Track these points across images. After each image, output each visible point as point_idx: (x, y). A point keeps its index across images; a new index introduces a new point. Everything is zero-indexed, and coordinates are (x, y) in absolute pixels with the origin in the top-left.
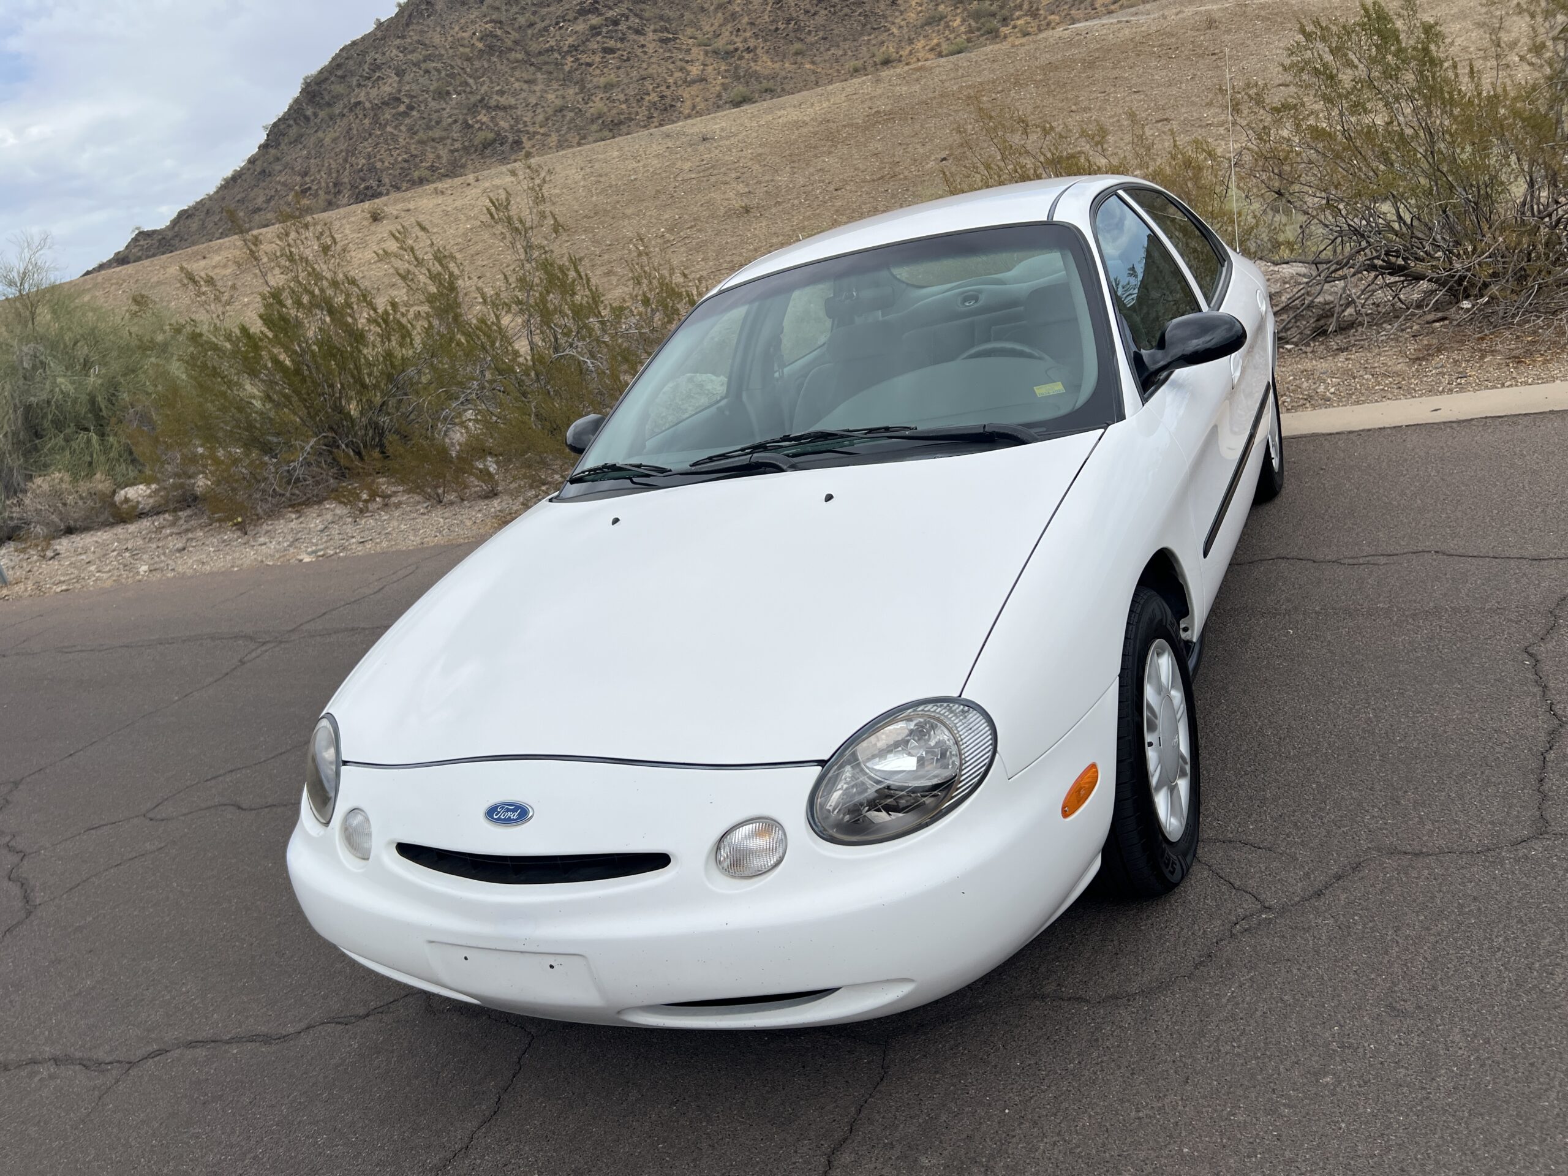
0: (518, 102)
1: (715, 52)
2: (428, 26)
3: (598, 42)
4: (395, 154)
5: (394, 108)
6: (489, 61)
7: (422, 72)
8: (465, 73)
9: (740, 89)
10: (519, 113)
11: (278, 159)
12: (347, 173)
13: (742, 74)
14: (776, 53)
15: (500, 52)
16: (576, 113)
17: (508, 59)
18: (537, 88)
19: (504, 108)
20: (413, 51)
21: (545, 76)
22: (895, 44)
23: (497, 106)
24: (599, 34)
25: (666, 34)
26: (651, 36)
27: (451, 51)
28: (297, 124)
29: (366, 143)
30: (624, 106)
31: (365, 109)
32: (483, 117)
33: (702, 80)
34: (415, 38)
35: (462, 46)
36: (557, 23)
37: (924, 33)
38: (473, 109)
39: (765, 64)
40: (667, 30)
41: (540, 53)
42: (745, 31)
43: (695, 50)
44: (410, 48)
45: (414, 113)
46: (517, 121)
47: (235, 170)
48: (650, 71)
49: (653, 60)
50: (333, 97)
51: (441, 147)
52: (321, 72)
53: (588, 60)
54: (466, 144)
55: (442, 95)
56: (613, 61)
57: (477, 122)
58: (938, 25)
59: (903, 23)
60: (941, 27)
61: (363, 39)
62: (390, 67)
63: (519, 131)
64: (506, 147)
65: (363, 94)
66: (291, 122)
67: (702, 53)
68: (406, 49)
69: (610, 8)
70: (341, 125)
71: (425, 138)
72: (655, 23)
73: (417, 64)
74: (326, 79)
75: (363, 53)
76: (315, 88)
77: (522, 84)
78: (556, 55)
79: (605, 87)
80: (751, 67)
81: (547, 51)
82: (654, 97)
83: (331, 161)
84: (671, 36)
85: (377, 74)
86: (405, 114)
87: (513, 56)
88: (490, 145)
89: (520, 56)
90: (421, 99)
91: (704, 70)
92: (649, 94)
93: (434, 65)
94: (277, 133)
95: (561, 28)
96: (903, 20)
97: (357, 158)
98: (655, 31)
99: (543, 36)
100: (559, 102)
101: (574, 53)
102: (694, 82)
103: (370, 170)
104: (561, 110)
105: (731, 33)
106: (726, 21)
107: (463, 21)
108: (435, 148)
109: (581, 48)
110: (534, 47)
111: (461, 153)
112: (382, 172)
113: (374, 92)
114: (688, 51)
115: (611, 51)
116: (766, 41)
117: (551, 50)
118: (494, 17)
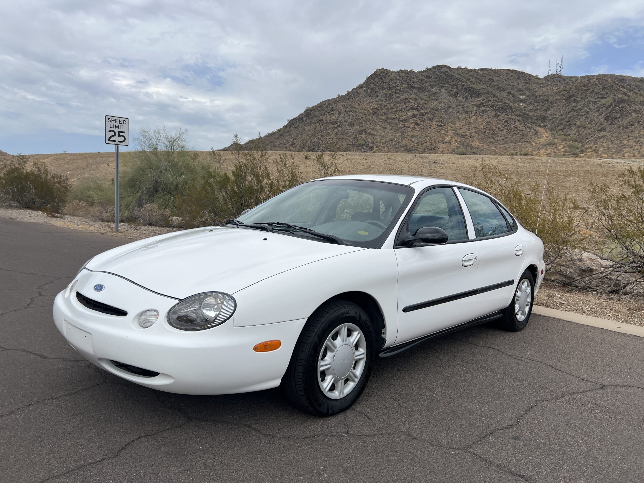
0: (377, 134)
1: (458, 134)
2: (355, 100)
3: (414, 120)
4: (328, 140)
5: (333, 125)
6: (372, 117)
7: (347, 115)
8: (362, 119)
9: (463, 149)
10: (376, 137)
11: (288, 132)
12: (309, 142)
13: (466, 144)
14: (482, 140)
15: (377, 115)
16: (397, 143)
17: (379, 118)
18: (386, 131)
19: (372, 135)
20: (346, 108)
21: (390, 127)
22: (532, 149)
23: (369, 133)
24: (415, 117)
25: (441, 123)
26: (435, 122)
27: (360, 111)
28: (299, 122)
29: (319, 134)
30: (416, 145)
31: (323, 123)
32: (363, 136)
33: (449, 143)
34: (349, 103)
35: (365, 110)
36: (401, 110)
37: (546, 148)
38: (360, 132)
39: (476, 143)
40: (442, 122)
41: (391, 119)
42: (472, 130)
43: (450, 132)
44: (346, 106)
45: (339, 128)
46: (375, 140)
47: (273, 132)
48: (430, 135)
49: (433, 131)
50: (314, 116)
51: (344, 142)
52: (313, 107)
53: (409, 126)
54: (354, 143)
55: (351, 124)
56: (417, 128)
57: (360, 137)
58: (552, 146)
59: (538, 142)
60: (553, 147)
61: (332, 100)
62: (337, 111)
63: (374, 143)
64: (367, 148)
65: (325, 117)
66: (297, 121)
67: (452, 133)
68: (345, 106)
69: (423, 110)
70: (314, 125)
71: (340, 137)
72: (438, 119)
73: (347, 112)
74: (314, 110)
75: (330, 104)
76: (310, 112)
77: (381, 128)
78: (397, 121)
79: (411, 136)
80: (470, 143)
81: (395, 119)
82: (428, 144)
83: (305, 137)
84: (443, 124)
85: (332, 112)
86: (336, 128)
87: (382, 117)
88: (362, 146)
89: (383, 118)
90: (344, 124)
91: (451, 139)
92: (427, 143)
93: (353, 114)
94: (291, 123)
95: (402, 112)
96: (538, 141)
97: (314, 138)
98: (437, 121)
99: (394, 113)
100: (392, 137)
101: (404, 122)
102: (446, 143)
103: (317, 143)
104: (392, 140)
105: (466, 129)
106: (466, 124)
107: (368, 102)
108: (342, 142)
109: (407, 121)
110: (390, 116)
111: (351, 146)
112: (321, 145)
113: (328, 118)
114: (447, 131)
115: (418, 124)
116: (479, 135)
117: (396, 119)
118: (379, 103)
